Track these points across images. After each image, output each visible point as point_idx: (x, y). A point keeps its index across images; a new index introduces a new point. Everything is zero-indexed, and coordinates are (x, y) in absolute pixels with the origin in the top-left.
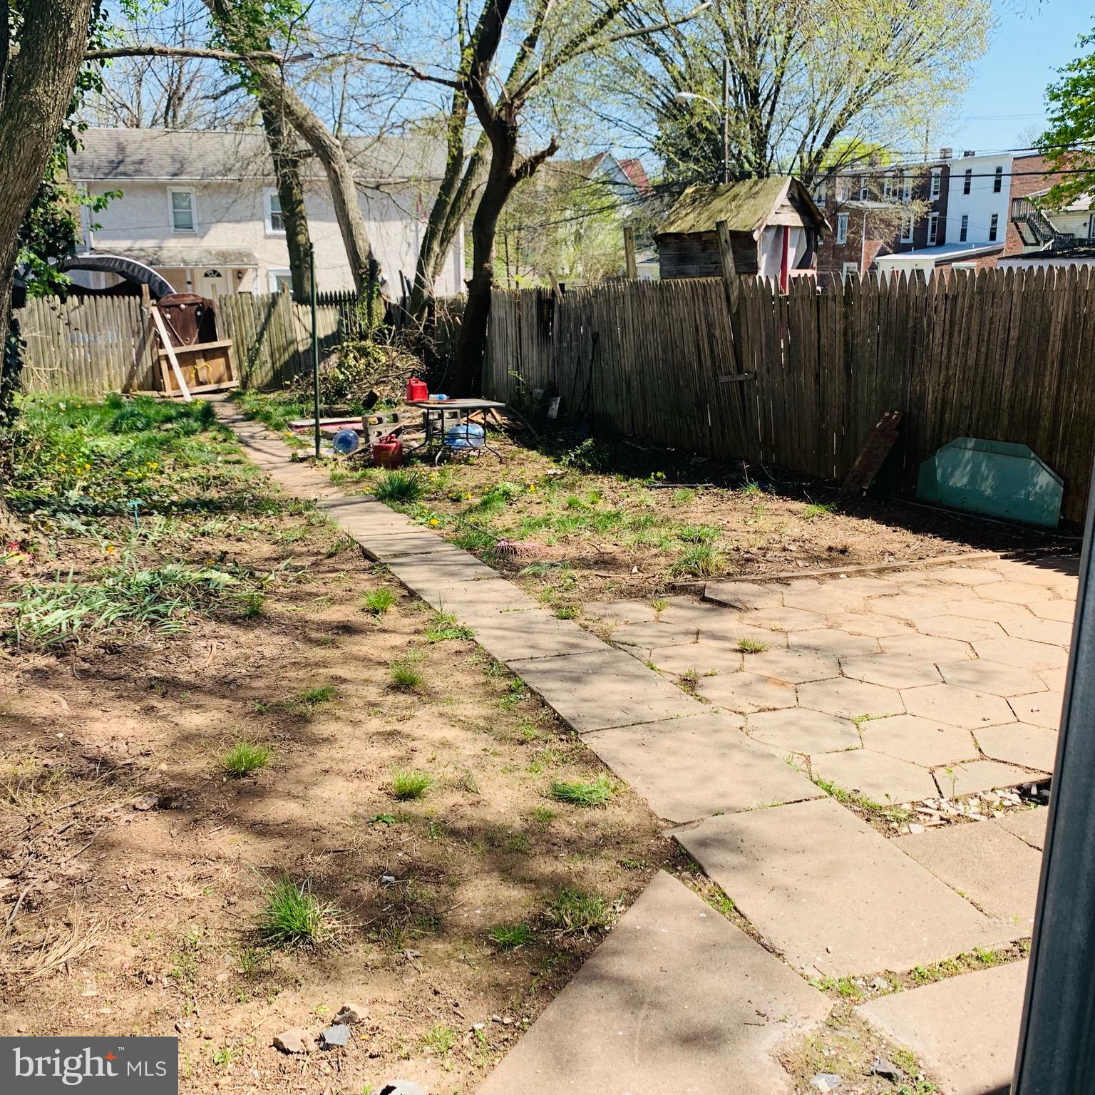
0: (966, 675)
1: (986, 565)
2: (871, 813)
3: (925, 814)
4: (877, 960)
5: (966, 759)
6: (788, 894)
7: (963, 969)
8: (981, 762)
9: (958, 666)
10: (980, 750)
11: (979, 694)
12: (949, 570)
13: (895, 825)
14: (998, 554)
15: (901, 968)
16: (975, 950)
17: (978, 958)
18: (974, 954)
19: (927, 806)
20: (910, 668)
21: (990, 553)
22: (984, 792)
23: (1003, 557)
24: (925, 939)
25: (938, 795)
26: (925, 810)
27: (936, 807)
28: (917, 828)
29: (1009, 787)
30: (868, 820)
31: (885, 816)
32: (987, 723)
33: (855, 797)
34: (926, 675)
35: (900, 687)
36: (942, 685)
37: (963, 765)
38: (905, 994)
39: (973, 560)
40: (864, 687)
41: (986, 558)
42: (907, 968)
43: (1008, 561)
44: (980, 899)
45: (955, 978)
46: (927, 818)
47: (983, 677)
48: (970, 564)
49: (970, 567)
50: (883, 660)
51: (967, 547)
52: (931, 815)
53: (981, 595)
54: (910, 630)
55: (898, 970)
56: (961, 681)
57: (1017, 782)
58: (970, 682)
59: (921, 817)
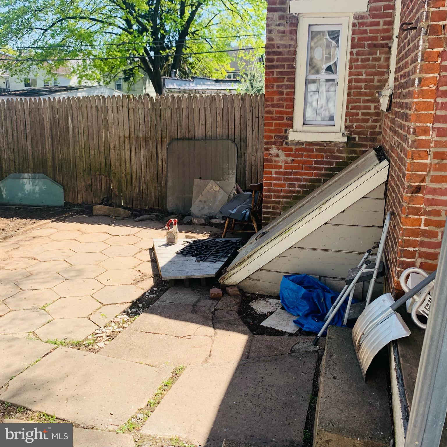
0: (73, 274)
1: (47, 226)
2: (78, 345)
3: (100, 337)
4: (133, 407)
5: (97, 308)
6: (76, 398)
7: (164, 392)
8: (103, 307)
9: (66, 271)
10: (100, 302)
11: (84, 280)
12: (33, 231)
13: (91, 347)
14: (50, 221)
15: (143, 405)
16: (162, 383)
17: (165, 385)
18: (163, 384)
19: (97, 333)
20: (48, 277)
21: (45, 221)
22: (113, 319)
23: (52, 222)
24: (143, 388)
25: (98, 328)
26: (97, 335)
27: (101, 332)
28: (101, 344)
29: (120, 313)
30: (79, 349)
31: (84, 344)
32: (95, 291)
33: (67, 341)
34: (57, 278)
35: (50, 287)
36: (67, 281)
37: (98, 311)
38: (153, 415)
39: (41, 225)
40: (35, 292)
41: (45, 223)
42: (145, 404)
43: (55, 223)
44: (148, 361)
45: (165, 398)
46: (101, 338)
47: (80, 273)
48: (41, 227)
49: (41, 228)
50: (34, 277)
51: (34, 220)
52: (102, 337)
53: (54, 239)
54: (36, 261)
55: (143, 407)
56: (73, 276)
57: (122, 310)
58: (76, 276)
59: (99, 339)
